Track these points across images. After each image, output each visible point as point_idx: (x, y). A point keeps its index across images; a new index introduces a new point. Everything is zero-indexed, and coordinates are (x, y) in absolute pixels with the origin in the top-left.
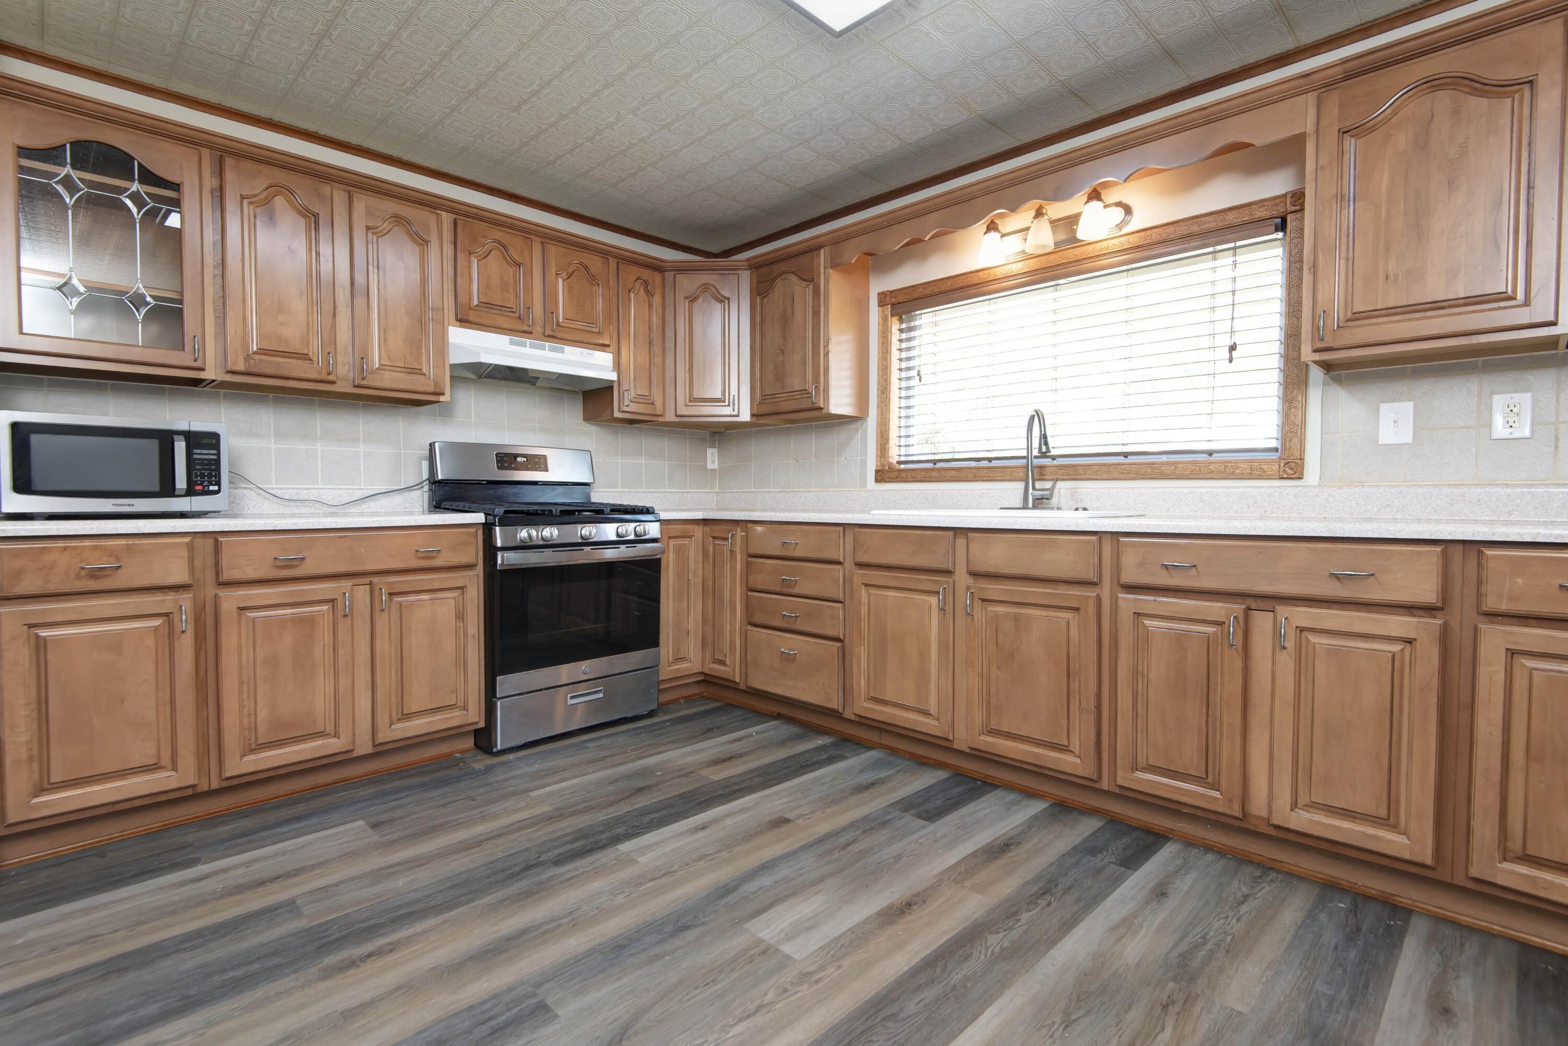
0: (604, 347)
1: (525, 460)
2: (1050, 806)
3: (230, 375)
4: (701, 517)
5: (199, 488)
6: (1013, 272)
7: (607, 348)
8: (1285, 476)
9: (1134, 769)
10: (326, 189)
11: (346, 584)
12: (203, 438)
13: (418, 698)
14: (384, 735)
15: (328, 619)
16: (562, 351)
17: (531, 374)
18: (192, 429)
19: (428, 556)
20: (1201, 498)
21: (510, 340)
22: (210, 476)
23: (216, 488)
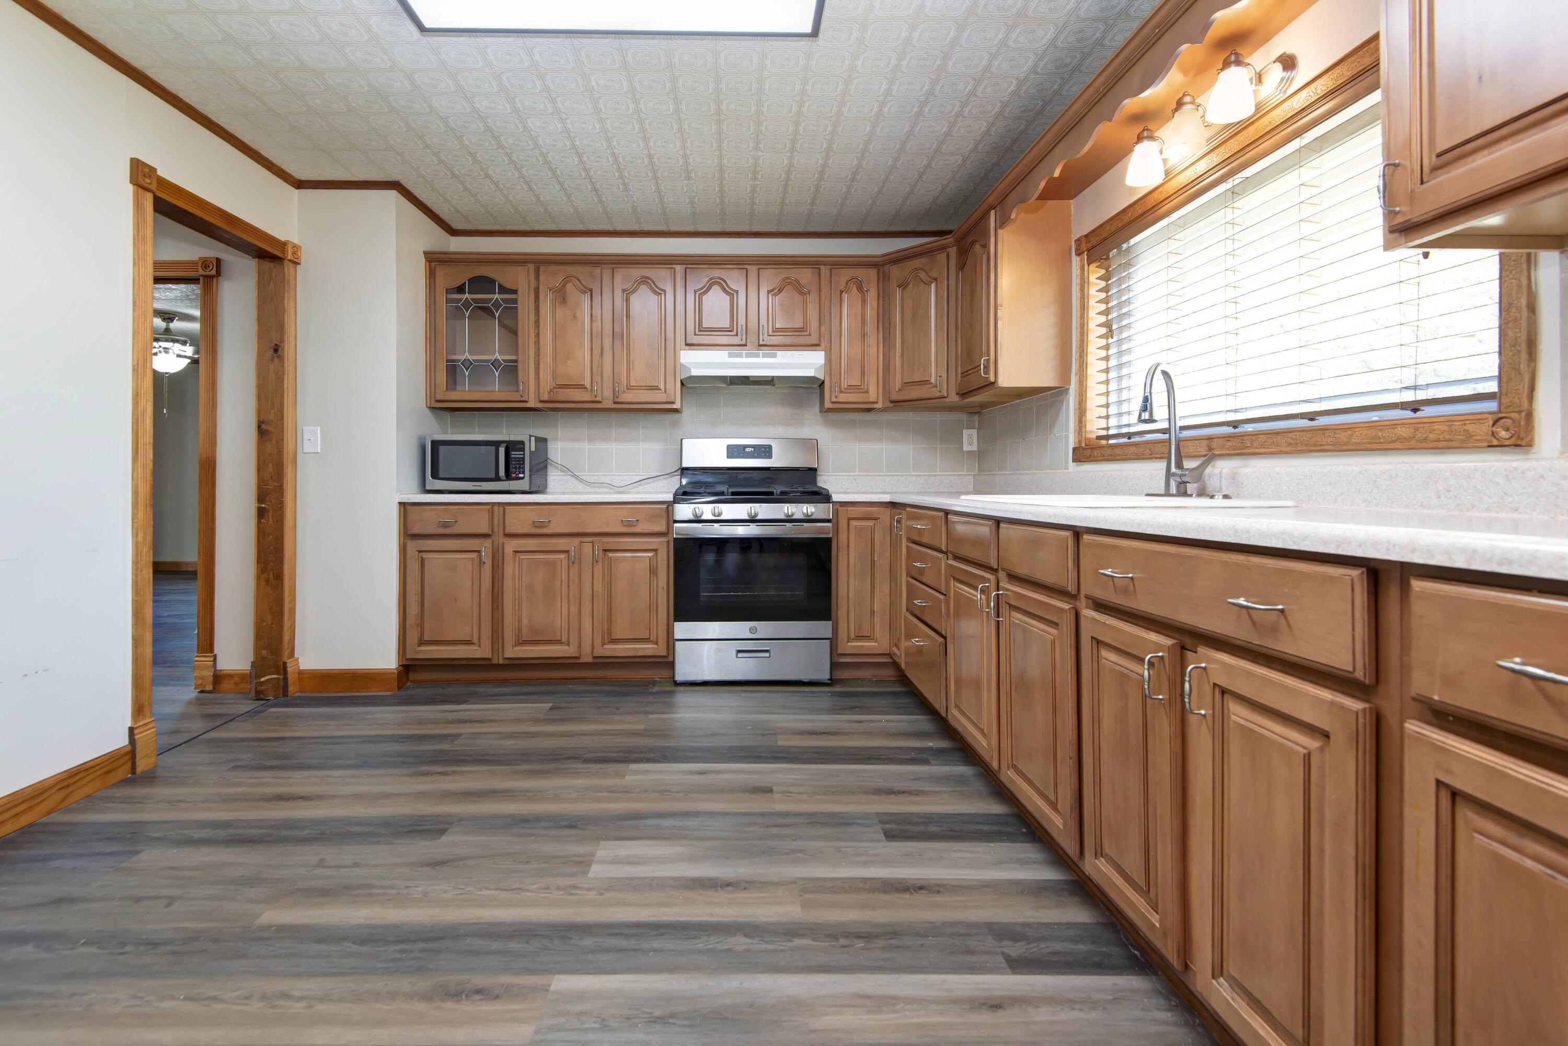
0: (814, 346)
1: (753, 449)
2: (1066, 882)
3: (542, 404)
4: (888, 500)
5: (514, 475)
6: (1182, 183)
7: (818, 348)
8: (1495, 442)
9: (1099, 854)
10: (597, 271)
11: (576, 541)
12: (516, 444)
13: (621, 628)
14: (599, 652)
15: (565, 563)
16: (775, 356)
17: (751, 379)
18: (511, 439)
19: (630, 524)
20: (1376, 481)
21: (729, 353)
22: (520, 468)
23: (522, 475)
